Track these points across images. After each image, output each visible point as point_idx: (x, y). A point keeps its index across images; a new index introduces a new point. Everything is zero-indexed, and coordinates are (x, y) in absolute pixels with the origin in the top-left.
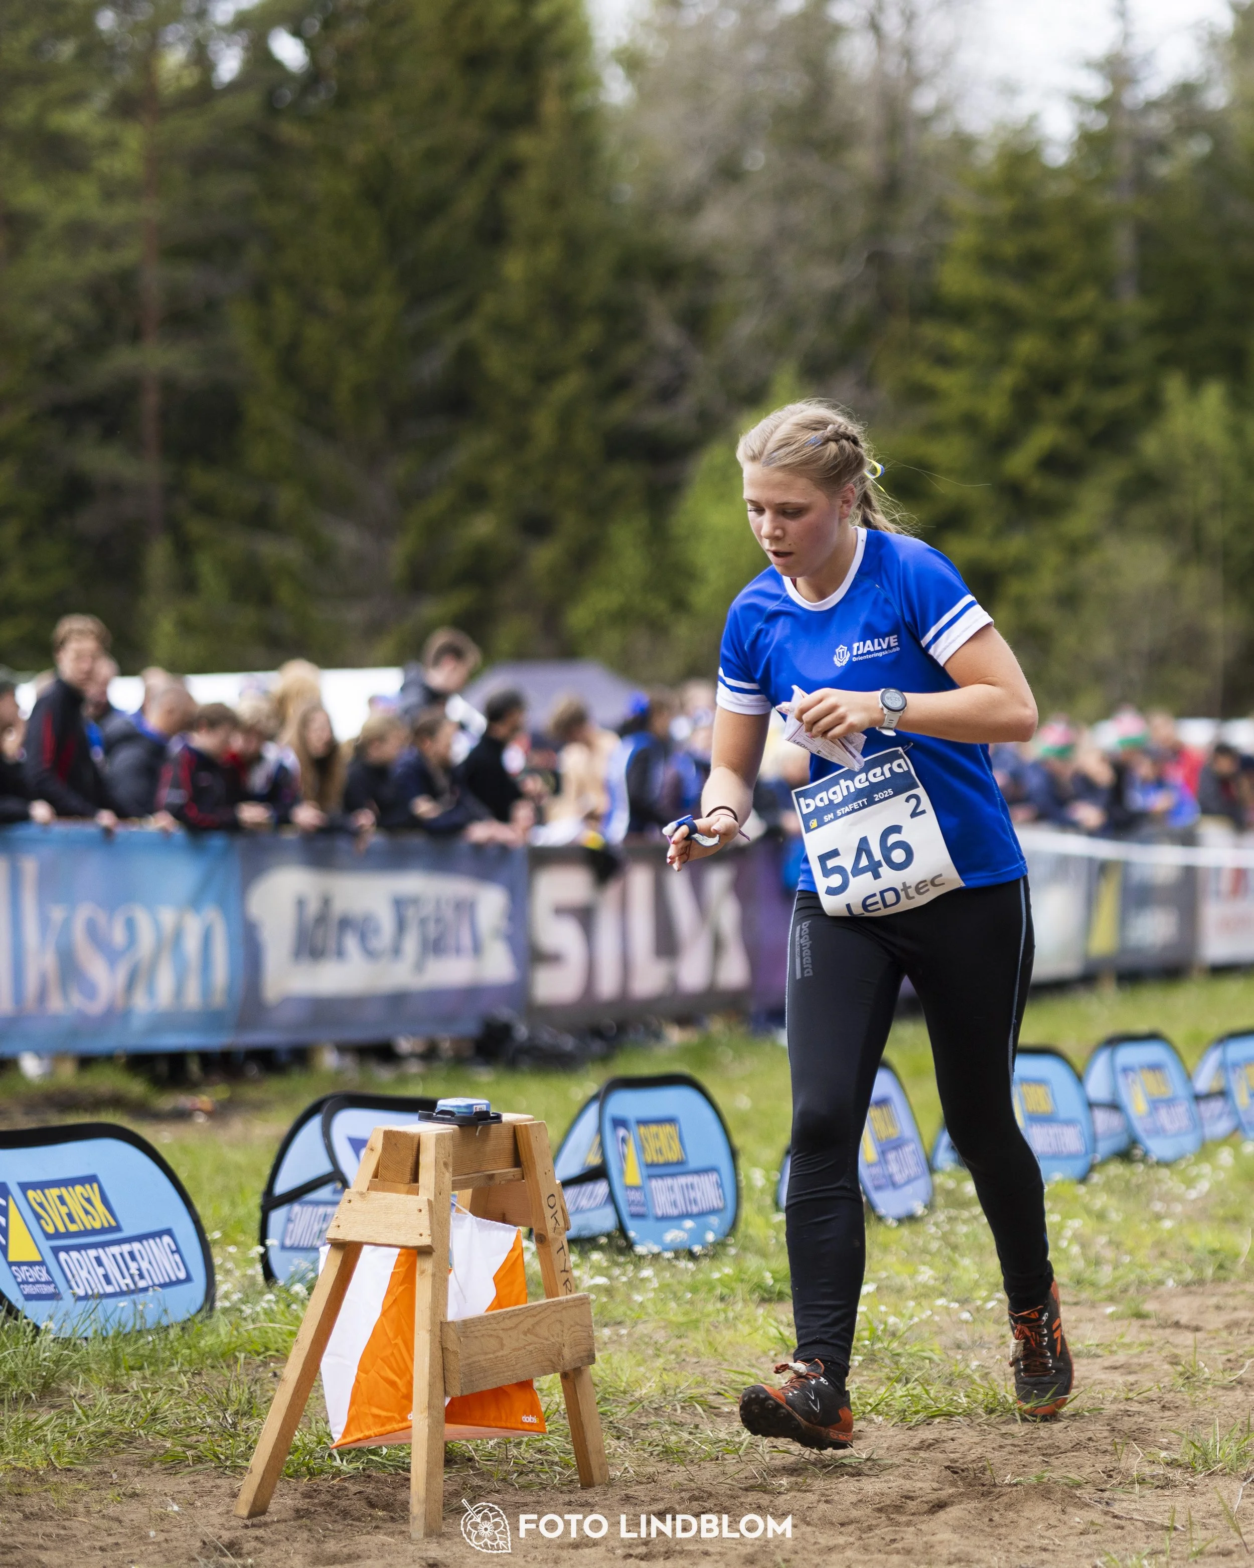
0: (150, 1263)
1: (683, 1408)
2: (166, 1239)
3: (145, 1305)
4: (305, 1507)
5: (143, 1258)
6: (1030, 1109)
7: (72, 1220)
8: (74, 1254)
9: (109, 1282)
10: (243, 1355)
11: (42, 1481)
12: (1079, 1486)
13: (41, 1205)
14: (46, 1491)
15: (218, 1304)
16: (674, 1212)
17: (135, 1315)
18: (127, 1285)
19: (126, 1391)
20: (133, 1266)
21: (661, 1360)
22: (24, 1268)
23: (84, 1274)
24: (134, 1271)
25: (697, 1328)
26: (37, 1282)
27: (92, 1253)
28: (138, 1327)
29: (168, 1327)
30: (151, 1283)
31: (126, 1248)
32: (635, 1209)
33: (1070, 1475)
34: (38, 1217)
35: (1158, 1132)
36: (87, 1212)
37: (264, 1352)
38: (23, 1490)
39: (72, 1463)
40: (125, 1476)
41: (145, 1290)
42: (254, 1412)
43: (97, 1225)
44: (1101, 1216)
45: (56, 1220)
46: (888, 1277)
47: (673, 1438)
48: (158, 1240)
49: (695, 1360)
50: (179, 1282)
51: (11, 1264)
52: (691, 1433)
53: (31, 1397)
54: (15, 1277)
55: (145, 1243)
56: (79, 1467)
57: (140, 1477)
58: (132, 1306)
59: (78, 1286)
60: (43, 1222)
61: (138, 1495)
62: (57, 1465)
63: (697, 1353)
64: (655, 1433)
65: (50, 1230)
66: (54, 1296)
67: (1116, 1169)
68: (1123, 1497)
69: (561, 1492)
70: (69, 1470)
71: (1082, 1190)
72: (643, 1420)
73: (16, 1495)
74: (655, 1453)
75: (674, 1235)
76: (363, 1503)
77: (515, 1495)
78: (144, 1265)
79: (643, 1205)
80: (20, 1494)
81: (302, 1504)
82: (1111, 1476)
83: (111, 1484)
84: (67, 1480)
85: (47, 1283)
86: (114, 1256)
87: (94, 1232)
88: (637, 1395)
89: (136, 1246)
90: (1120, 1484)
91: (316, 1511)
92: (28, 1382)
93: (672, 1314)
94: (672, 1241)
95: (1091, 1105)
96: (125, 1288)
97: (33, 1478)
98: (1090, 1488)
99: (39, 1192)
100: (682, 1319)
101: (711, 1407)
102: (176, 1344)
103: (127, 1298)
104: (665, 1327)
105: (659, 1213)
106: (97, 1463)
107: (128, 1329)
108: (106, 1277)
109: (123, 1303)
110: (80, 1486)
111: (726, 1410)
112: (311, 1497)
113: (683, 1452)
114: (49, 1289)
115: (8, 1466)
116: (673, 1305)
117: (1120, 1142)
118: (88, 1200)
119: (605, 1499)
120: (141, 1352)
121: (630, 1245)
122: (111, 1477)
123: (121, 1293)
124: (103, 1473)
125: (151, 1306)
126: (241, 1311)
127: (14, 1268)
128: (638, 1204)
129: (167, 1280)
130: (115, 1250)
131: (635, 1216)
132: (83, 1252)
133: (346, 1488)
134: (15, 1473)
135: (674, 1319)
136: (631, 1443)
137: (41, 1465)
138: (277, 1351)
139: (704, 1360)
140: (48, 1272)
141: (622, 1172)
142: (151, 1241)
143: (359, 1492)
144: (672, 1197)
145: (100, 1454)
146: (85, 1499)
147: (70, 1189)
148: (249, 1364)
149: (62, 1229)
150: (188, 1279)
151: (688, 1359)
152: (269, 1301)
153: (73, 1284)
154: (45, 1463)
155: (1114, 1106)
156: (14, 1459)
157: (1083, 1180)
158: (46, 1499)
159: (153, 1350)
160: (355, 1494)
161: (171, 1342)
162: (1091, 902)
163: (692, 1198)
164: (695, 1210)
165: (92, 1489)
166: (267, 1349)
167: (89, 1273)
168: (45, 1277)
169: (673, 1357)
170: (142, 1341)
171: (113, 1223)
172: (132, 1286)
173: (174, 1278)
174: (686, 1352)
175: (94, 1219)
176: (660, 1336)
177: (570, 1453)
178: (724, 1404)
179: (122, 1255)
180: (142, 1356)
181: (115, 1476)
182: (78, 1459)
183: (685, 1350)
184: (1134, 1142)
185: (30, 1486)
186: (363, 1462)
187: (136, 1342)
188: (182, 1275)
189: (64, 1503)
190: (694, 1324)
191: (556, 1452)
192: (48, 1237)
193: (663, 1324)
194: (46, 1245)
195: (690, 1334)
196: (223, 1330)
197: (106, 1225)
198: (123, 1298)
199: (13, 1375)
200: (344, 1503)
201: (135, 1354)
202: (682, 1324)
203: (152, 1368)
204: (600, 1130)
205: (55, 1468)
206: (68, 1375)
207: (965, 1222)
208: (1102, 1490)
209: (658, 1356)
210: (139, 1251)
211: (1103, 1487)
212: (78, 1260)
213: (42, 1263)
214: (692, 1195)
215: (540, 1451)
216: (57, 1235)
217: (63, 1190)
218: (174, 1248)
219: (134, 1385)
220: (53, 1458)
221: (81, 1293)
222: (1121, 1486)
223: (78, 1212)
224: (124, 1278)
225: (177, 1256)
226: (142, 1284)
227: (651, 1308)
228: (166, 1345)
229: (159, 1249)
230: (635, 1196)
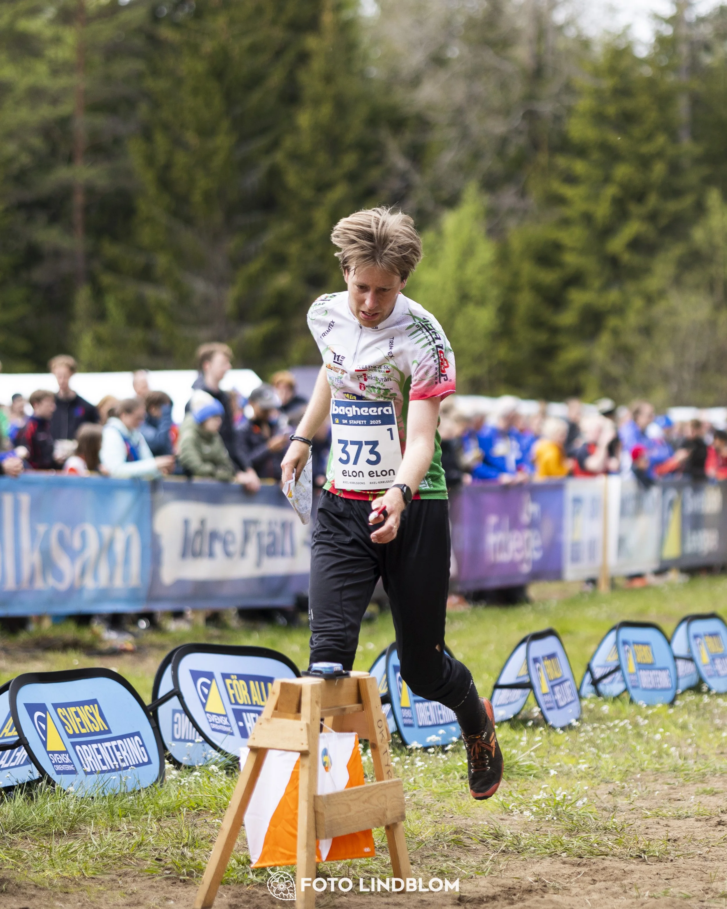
0: (127, 752)
1: (448, 846)
2: (137, 738)
3: (127, 778)
4: (234, 903)
5: (123, 750)
6: (639, 661)
7: (83, 727)
8: (84, 747)
9: (104, 764)
10: (185, 809)
11: (79, 885)
12: (689, 897)
13: (65, 717)
14: (81, 891)
15: (168, 777)
16: (430, 723)
17: (121, 784)
18: (115, 765)
19: (119, 831)
20: (118, 754)
21: (431, 816)
22: (56, 755)
23: (90, 759)
24: (119, 758)
25: (449, 796)
26: (64, 764)
27: (95, 746)
28: (122, 791)
29: (139, 791)
30: (128, 765)
31: (114, 743)
32: (407, 721)
33: (683, 891)
34: (64, 724)
35: (717, 674)
36: (91, 722)
37: (197, 808)
38: (69, 890)
39: (95, 874)
40: (126, 882)
41: (126, 768)
42: (197, 844)
43: (97, 729)
44: (684, 727)
45: (74, 727)
46: (560, 766)
47: (445, 865)
48: (132, 738)
49: (451, 816)
50: (144, 764)
51: (48, 753)
52: (454, 862)
53: (63, 833)
54: (51, 760)
55: (124, 740)
56: (100, 877)
57: (135, 883)
58: (119, 778)
59: (87, 767)
60: (66, 727)
61: (135, 893)
62: (86, 875)
63: (451, 811)
64: (433, 861)
65: (71, 732)
66: (74, 772)
67: (691, 697)
68: (716, 905)
69: (383, 897)
70: (93, 878)
71: (671, 711)
72: (425, 853)
73: (65, 893)
74: (435, 873)
75: (433, 739)
76: (268, 901)
77: (355, 898)
78: (124, 753)
79: (411, 718)
80: (67, 893)
81: (233, 901)
82: (707, 893)
83: (119, 887)
84: (93, 885)
85: (68, 764)
86: (107, 748)
87: (95, 733)
88: (421, 838)
89: (119, 742)
90: (713, 897)
91: (241, 906)
92: (61, 824)
93: (433, 787)
94: (431, 741)
95: (675, 658)
96: (113, 767)
97: (73, 883)
98: (694, 900)
99: (64, 709)
100: (440, 790)
101: (465, 846)
102: (145, 802)
103: (116, 773)
104: (430, 795)
105: (421, 724)
106: (109, 874)
107: (117, 792)
108: (102, 760)
109: (114, 776)
110: (101, 888)
111: (474, 848)
112: (236, 897)
113: (451, 873)
114: (70, 768)
115: (58, 875)
116: (434, 781)
117: (693, 680)
118: (92, 714)
119: (409, 902)
120: (125, 806)
121: (404, 744)
122: (118, 883)
123: (111, 771)
124: (113, 880)
125: (130, 777)
126: (180, 781)
127: (50, 755)
128: (408, 718)
129: (137, 763)
130: (108, 744)
131: (406, 725)
132: (89, 746)
133: (257, 893)
134: (62, 880)
135: (435, 790)
136: (420, 867)
137: (77, 874)
138: (205, 807)
139: (456, 816)
140: (70, 757)
141: (400, 699)
142: (128, 739)
143: (266, 895)
144: (428, 714)
145: (111, 868)
146: (105, 896)
147: (82, 707)
148: (188, 814)
149: (77, 732)
150: (149, 762)
151: (446, 816)
152: (196, 776)
153: (84, 766)
154: (79, 874)
155: (690, 659)
156: (61, 871)
157: (672, 704)
158: (82, 895)
159: (132, 805)
160: (263, 896)
161: (143, 801)
162: (664, 524)
163: (440, 714)
164: (442, 722)
165: (108, 890)
166: (199, 806)
167: (93, 758)
168: (68, 761)
169: (438, 814)
170: (124, 801)
171: (107, 728)
172: (117, 767)
173: (141, 762)
174: (445, 811)
175: (95, 726)
176: (428, 800)
177: (385, 873)
178: (472, 844)
179: (111, 747)
180: (126, 809)
181: (120, 882)
182: (98, 871)
183: (444, 809)
184: (701, 681)
185: (72, 889)
186: (265, 876)
187: (121, 801)
188: (146, 760)
189: (93, 898)
190: (449, 794)
191: (377, 872)
192: (70, 736)
193: (429, 793)
194: (68, 741)
195: (446, 799)
196: (173, 794)
197: (102, 729)
198: (113, 773)
199: (52, 819)
200: (257, 901)
201: (122, 807)
202: (441, 793)
203: (133, 816)
204: (387, 671)
205: (85, 877)
206: (83, 821)
207: (603, 731)
208: (703, 901)
209: (429, 813)
210: (121, 745)
211: (703, 899)
212: (86, 750)
213: (66, 752)
214: (440, 712)
215: (367, 872)
216: (74, 735)
217: (78, 708)
218: (141, 744)
219: (124, 827)
220: (83, 871)
221: (89, 770)
222: (714, 899)
223: (86, 721)
224: (113, 761)
225: (143, 748)
226: (124, 765)
227: (422, 784)
228: (139, 802)
229: (132, 744)
230: (407, 713)
